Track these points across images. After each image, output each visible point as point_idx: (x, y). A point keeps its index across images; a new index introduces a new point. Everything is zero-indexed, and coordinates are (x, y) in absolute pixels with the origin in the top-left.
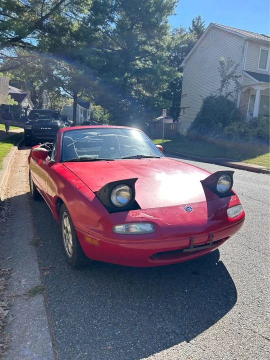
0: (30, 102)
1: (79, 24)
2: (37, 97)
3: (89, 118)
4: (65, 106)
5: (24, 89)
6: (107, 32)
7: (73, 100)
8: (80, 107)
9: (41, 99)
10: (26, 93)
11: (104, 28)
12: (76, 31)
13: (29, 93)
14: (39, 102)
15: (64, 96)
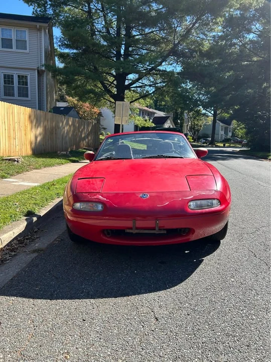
0: (171, 124)
1: (210, 43)
2: (179, 119)
3: (230, 134)
4: (205, 125)
5: (168, 112)
6: (244, 45)
7: (212, 118)
8: (221, 124)
9: (182, 120)
10: (168, 115)
11: (240, 41)
12: (207, 51)
13: (171, 115)
14: (181, 123)
15: (204, 114)
